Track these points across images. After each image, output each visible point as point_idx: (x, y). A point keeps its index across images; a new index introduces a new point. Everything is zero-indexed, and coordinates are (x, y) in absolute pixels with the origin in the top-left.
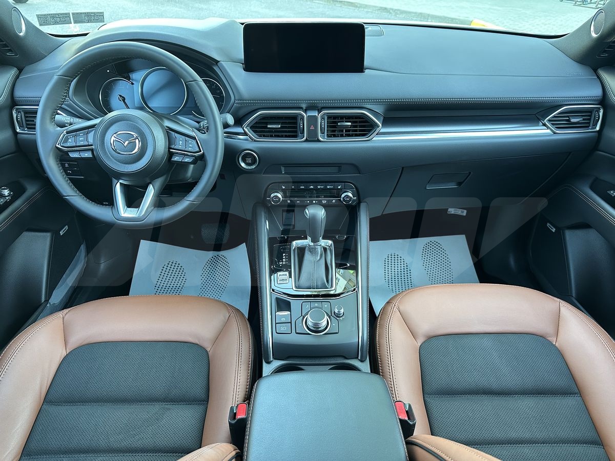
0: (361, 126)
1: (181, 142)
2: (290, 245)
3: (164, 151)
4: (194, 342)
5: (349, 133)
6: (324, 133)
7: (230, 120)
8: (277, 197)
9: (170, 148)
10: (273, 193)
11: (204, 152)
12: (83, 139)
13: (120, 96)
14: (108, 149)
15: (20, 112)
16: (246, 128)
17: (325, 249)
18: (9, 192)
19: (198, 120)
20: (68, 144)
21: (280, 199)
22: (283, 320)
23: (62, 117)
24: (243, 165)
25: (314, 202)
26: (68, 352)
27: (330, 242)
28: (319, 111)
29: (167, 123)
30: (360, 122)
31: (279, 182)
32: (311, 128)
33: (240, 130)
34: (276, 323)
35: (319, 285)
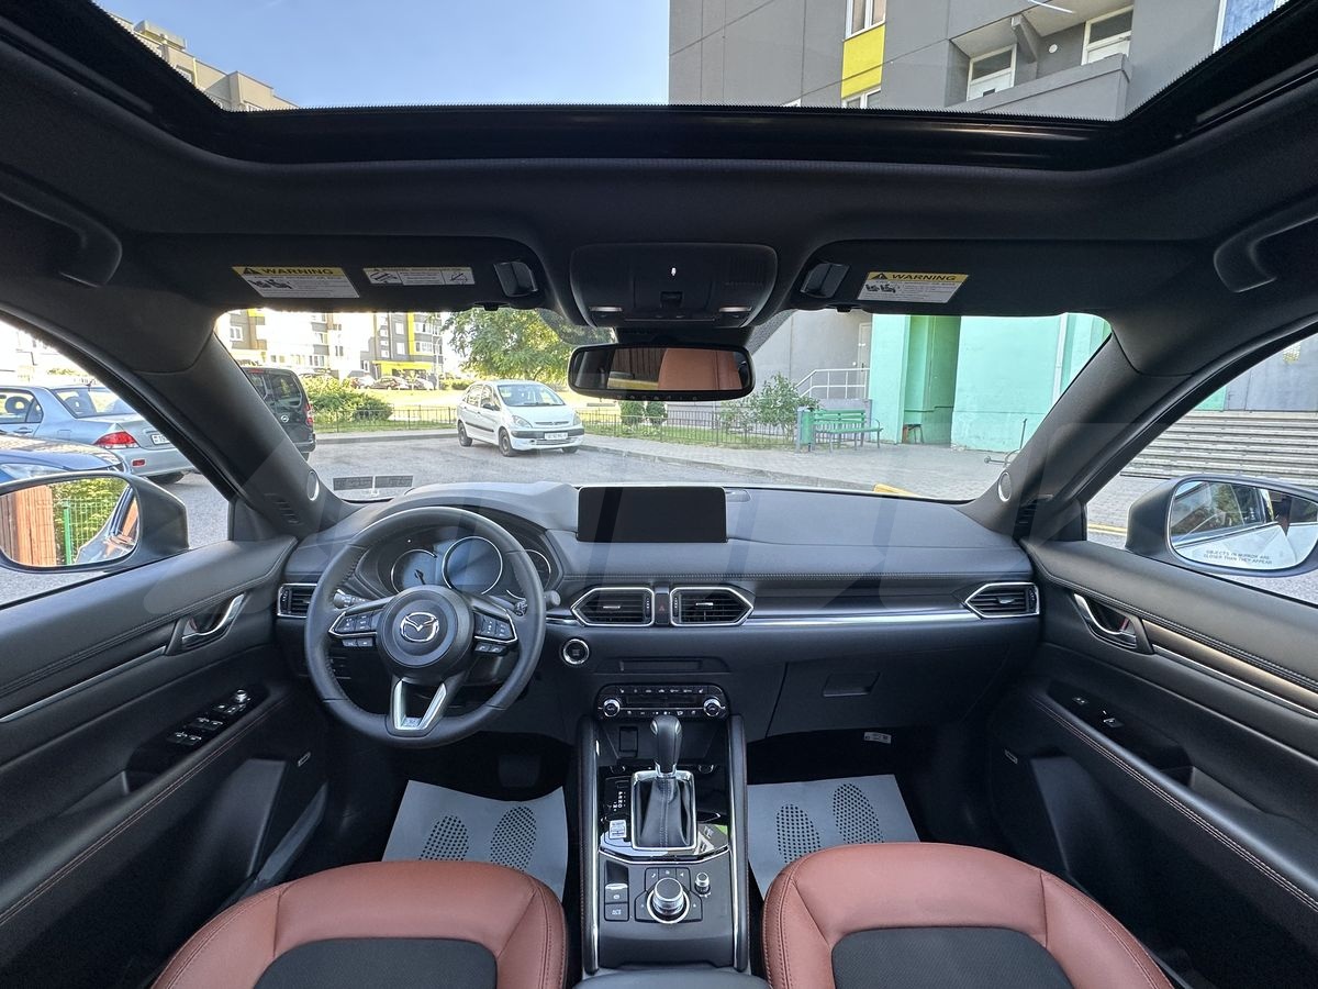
0: (724, 608)
1: (490, 627)
2: (630, 779)
3: (468, 638)
4: (476, 941)
6: (678, 616)
7: (556, 598)
8: (612, 705)
9: (475, 634)
10: (607, 699)
11: (518, 640)
12: (364, 622)
13: (417, 571)
14: (395, 635)
15: (288, 591)
16: (575, 609)
17: (681, 784)
18: (246, 697)
19: (514, 601)
20: (345, 630)
21: (616, 708)
22: (616, 897)
23: (341, 595)
24: (567, 658)
25: (666, 712)
26: (276, 958)
27: (688, 774)
28: (672, 588)
29: (475, 603)
30: (726, 602)
31: (617, 684)
32: (661, 610)
33: (567, 613)
34: (605, 903)
35: (673, 839)
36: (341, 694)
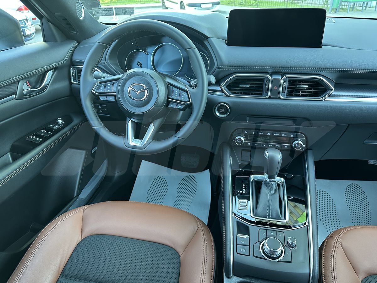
0: (314, 89)
1: (176, 94)
2: (249, 178)
3: (164, 99)
4: (170, 246)
5: (305, 94)
6: (284, 93)
7: (213, 80)
8: (240, 139)
9: (168, 98)
10: (238, 136)
11: (192, 102)
12: (110, 87)
13: (139, 62)
14: (125, 95)
15: (75, 70)
16: (223, 86)
17: (278, 185)
18: (62, 121)
19: (189, 81)
20: (100, 91)
21: (242, 141)
22: (243, 242)
23: (99, 73)
24: (218, 114)
25: (269, 146)
26: (82, 239)
27: (283, 180)
28: (282, 76)
29: (168, 80)
30: (315, 85)
31: (243, 129)
32: (274, 88)
33: (218, 88)
34: (237, 244)
35: (274, 215)
36: (101, 125)
